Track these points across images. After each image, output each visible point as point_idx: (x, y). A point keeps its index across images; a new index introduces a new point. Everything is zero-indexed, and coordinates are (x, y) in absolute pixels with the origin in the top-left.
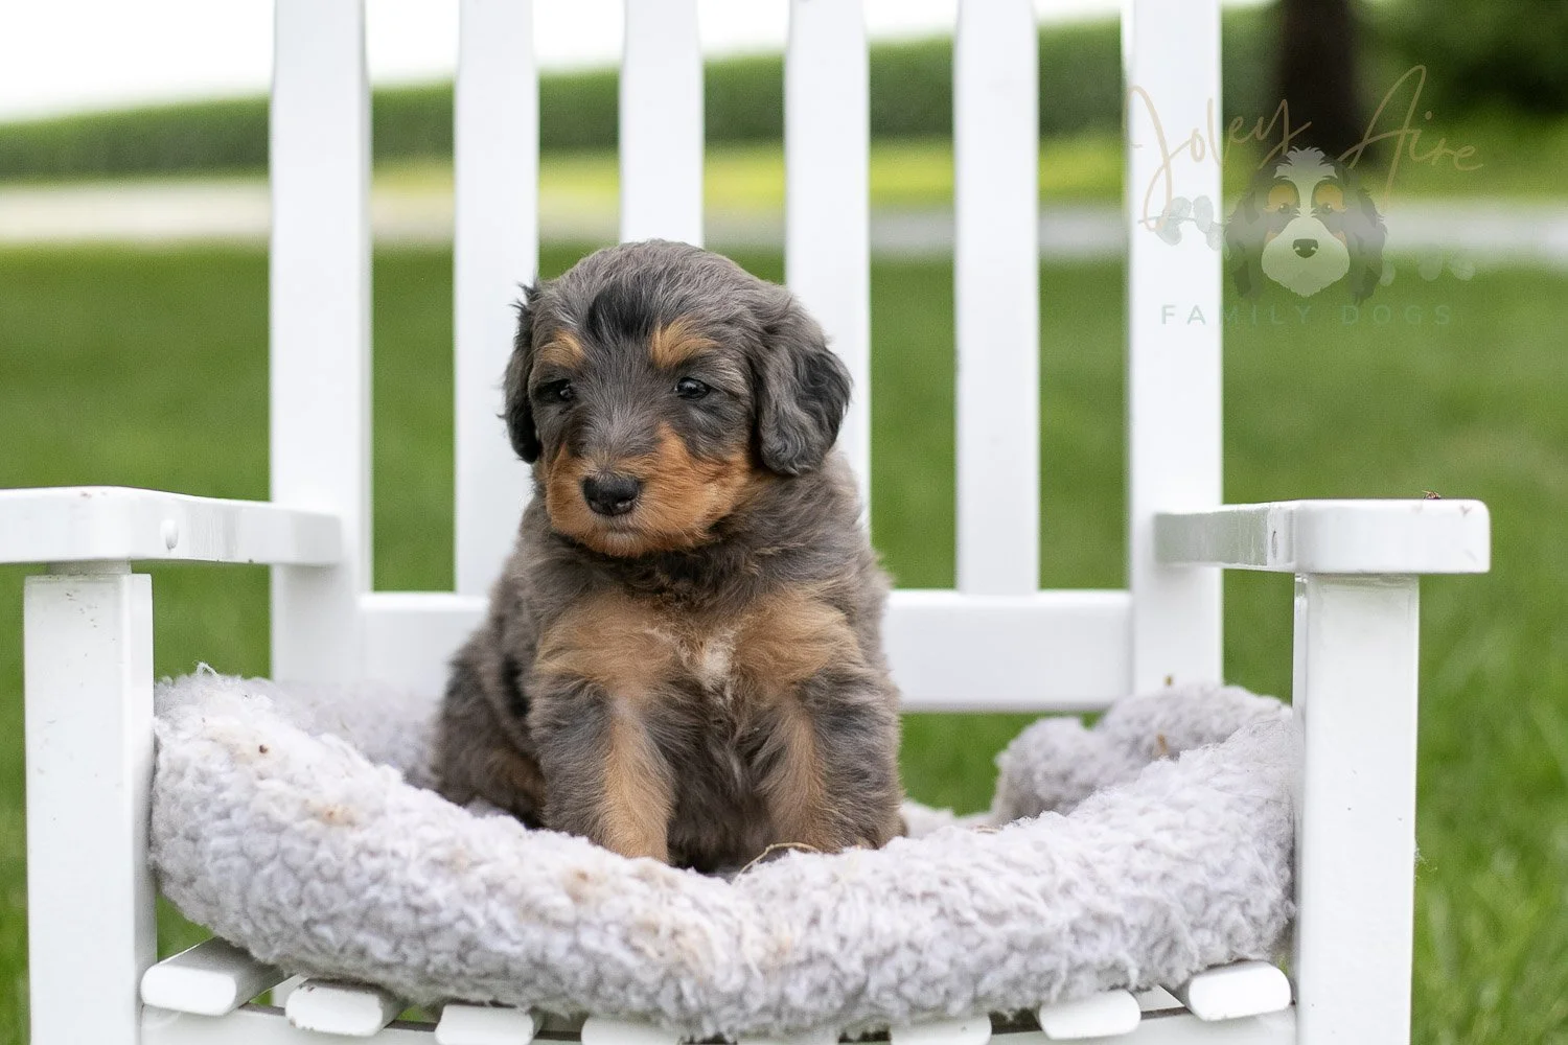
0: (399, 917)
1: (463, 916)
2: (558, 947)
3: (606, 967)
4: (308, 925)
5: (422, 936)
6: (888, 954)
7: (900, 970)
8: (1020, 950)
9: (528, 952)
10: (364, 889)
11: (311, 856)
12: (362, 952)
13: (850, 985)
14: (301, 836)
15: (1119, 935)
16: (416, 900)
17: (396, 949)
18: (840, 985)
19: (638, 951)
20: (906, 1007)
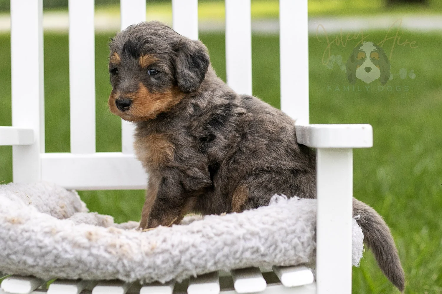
0: (35, 250)
1: (55, 248)
2: (84, 255)
3: (101, 259)
4: (8, 255)
5: (43, 256)
6: (187, 249)
7: (191, 254)
8: (228, 245)
9: (75, 257)
10: (24, 243)
11: (7, 234)
12: (25, 263)
13: (176, 259)
14: (4, 228)
15: (258, 240)
16: (40, 244)
17: (35, 261)
18: (173, 259)
19: (110, 253)
20: (194, 266)
